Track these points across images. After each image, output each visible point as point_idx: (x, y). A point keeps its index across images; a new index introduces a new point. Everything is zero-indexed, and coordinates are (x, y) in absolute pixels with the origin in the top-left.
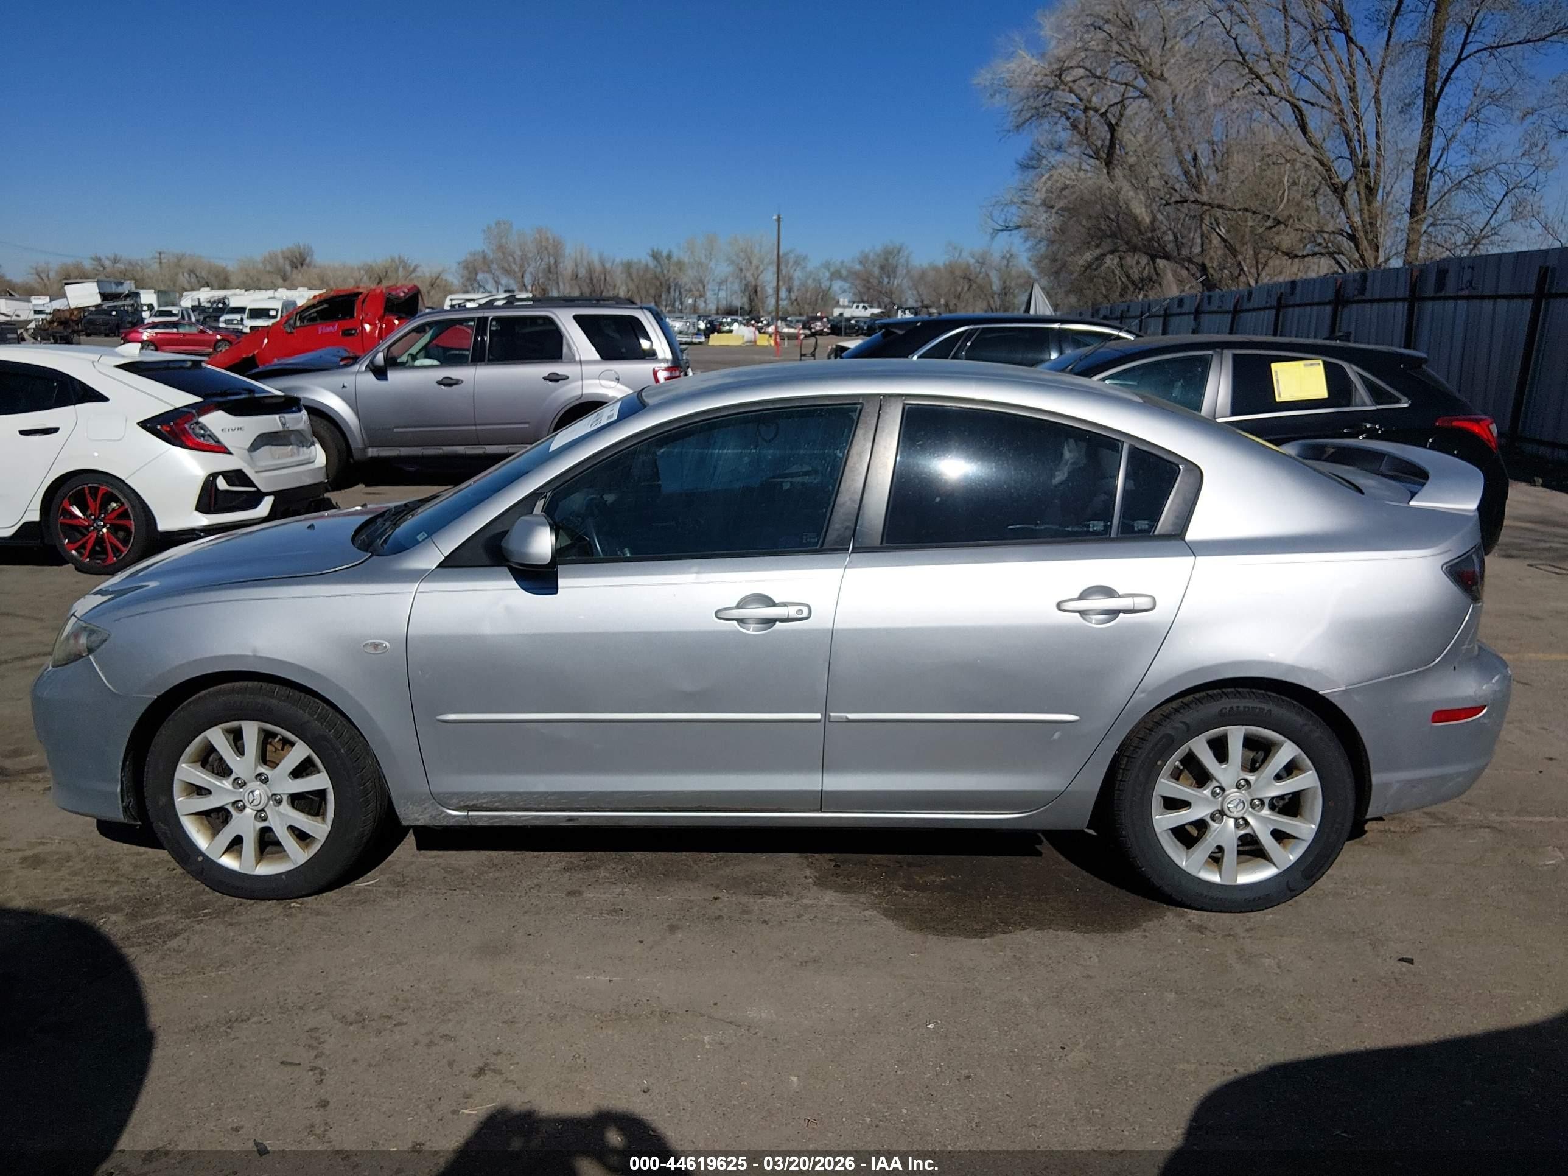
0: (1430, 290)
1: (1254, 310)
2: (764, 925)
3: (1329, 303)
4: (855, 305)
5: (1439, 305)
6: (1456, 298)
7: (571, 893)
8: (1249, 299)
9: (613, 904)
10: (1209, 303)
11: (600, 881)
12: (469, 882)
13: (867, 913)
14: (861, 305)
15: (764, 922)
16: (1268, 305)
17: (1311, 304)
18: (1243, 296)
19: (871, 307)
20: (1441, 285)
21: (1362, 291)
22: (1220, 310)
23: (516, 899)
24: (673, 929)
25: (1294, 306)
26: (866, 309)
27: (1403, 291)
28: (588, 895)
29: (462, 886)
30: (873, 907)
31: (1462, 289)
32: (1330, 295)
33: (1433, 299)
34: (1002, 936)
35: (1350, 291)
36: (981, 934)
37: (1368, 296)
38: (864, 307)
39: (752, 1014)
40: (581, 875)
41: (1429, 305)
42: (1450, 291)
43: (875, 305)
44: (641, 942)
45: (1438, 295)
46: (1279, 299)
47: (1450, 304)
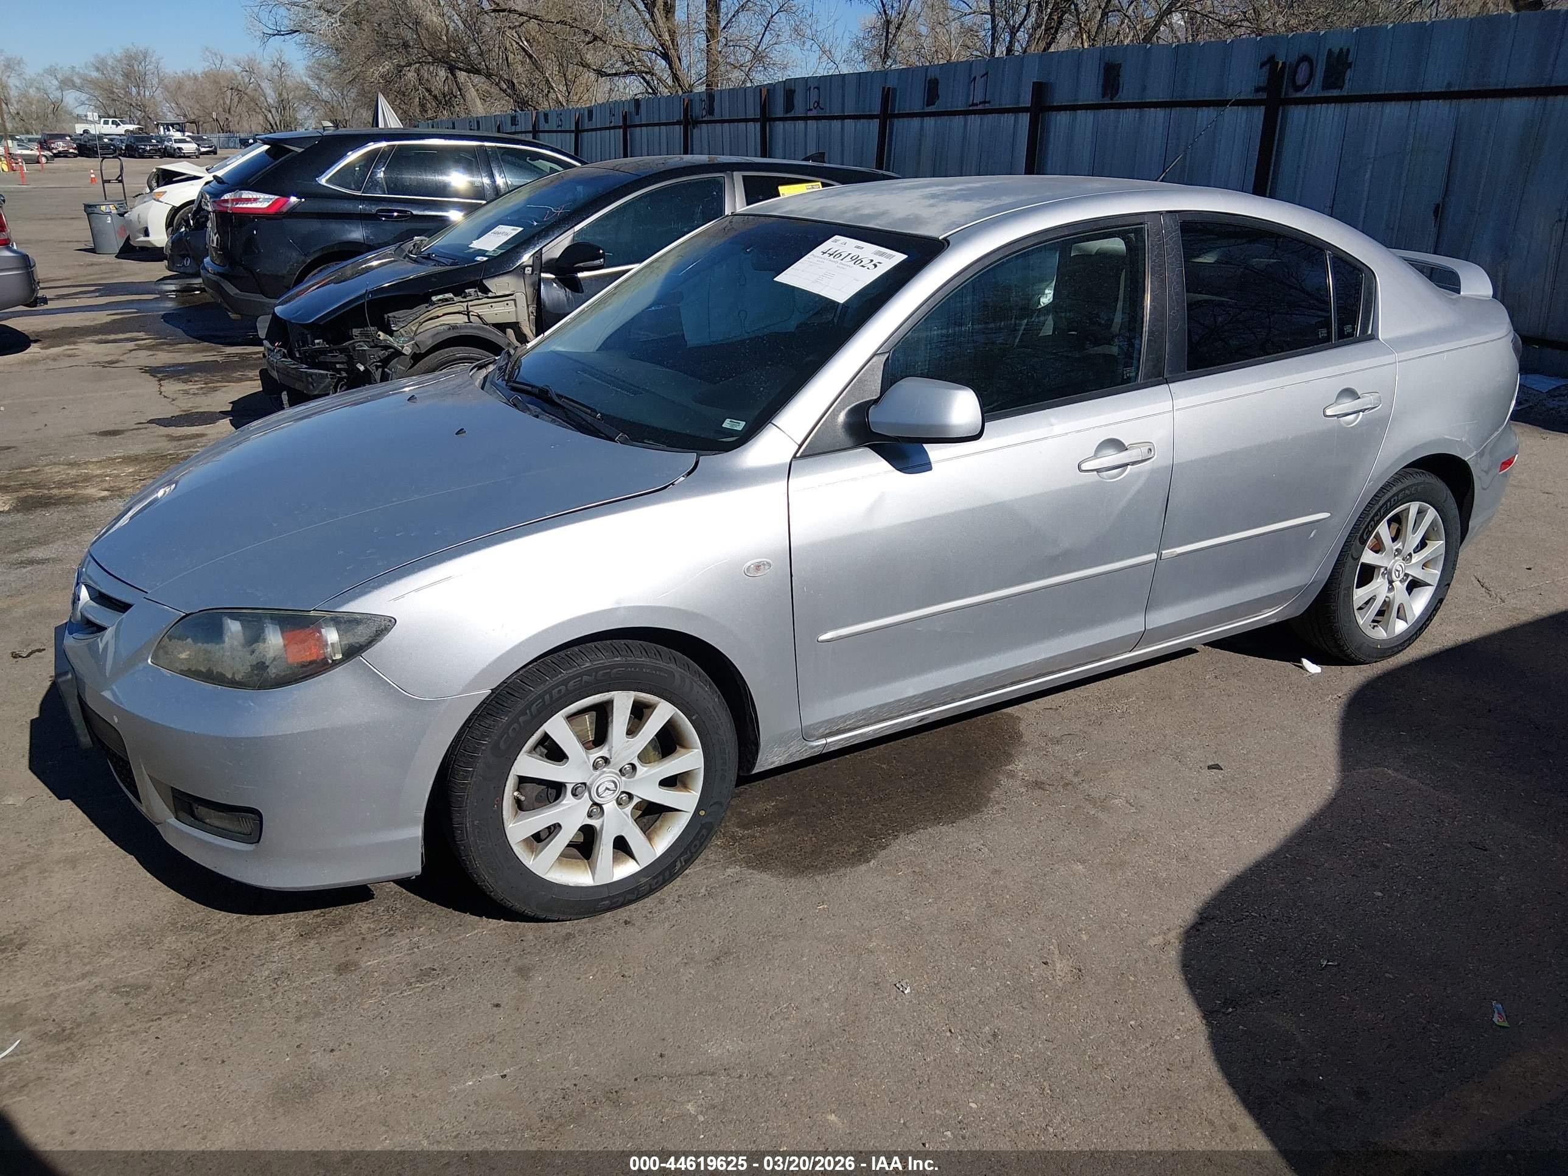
0: (779, 111)
1: (595, 130)
2: (630, 929)
3: (678, 123)
4: (103, 120)
5: (789, 125)
6: (806, 119)
7: (343, 969)
8: (590, 118)
9: (416, 965)
10: (546, 121)
11: (369, 937)
12: (171, 999)
13: (729, 871)
14: (110, 120)
15: (626, 922)
16: (612, 125)
17: (659, 124)
18: (583, 115)
19: (124, 123)
20: (789, 105)
21: (711, 112)
22: (559, 129)
23: (267, 1003)
24: (523, 972)
25: (641, 126)
26: (118, 125)
27: (753, 112)
28: (369, 962)
29: (165, 1009)
30: (732, 861)
31: (810, 110)
32: (679, 115)
33: (780, 119)
34: (883, 853)
35: (699, 111)
36: (861, 856)
37: (717, 117)
38: (113, 123)
39: (714, 1050)
40: (333, 938)
41: (780, 125)
42: (799, 111)
43: (127, 119)
44: (498, 1005)
45: (788, 115)
46: (625, 118)
47: (800, 124)
